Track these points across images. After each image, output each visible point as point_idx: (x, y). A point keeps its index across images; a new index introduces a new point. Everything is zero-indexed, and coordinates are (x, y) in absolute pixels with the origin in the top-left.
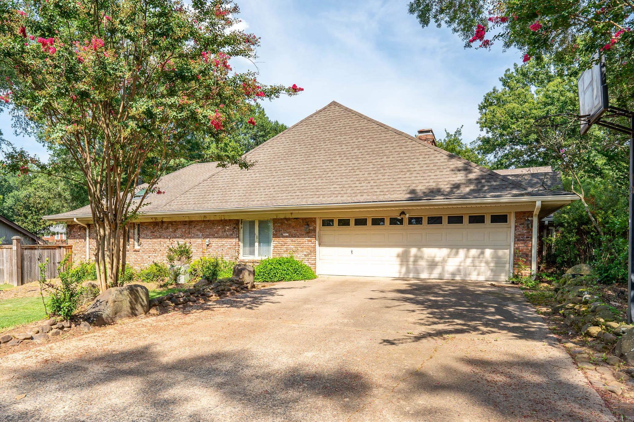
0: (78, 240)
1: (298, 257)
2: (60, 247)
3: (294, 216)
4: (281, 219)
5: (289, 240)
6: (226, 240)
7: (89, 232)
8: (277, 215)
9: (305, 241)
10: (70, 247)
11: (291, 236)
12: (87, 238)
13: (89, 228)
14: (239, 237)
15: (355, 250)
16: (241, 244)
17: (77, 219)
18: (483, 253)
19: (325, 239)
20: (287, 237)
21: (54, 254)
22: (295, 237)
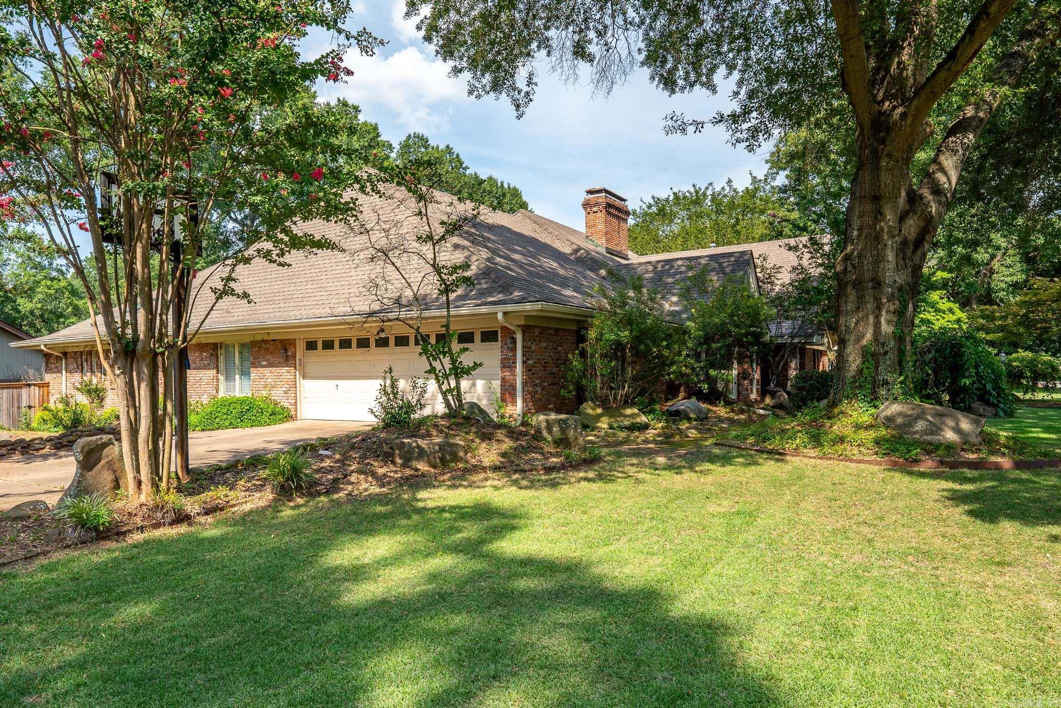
0: (54, 375)
1: (278, 395)
2: (29, 385)
3: (272, 338)
4: (259, 342)
5: (267, 371)
6: (203, 372)
7: (66, 364)
8: (254, 335)
9: (285, 372)
10: (47, 385)
11: (271, 365)
12: (64, 372)
13: (66, 358)
14: (217, 368)
15: (342, 383)
16: (222, 378)
17: (45, 345)
18: (474, 385)
19: (310, 368)
20: (265, 366)
21: (19, 396)
22: (274, 366)
